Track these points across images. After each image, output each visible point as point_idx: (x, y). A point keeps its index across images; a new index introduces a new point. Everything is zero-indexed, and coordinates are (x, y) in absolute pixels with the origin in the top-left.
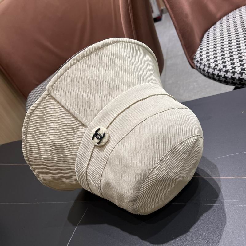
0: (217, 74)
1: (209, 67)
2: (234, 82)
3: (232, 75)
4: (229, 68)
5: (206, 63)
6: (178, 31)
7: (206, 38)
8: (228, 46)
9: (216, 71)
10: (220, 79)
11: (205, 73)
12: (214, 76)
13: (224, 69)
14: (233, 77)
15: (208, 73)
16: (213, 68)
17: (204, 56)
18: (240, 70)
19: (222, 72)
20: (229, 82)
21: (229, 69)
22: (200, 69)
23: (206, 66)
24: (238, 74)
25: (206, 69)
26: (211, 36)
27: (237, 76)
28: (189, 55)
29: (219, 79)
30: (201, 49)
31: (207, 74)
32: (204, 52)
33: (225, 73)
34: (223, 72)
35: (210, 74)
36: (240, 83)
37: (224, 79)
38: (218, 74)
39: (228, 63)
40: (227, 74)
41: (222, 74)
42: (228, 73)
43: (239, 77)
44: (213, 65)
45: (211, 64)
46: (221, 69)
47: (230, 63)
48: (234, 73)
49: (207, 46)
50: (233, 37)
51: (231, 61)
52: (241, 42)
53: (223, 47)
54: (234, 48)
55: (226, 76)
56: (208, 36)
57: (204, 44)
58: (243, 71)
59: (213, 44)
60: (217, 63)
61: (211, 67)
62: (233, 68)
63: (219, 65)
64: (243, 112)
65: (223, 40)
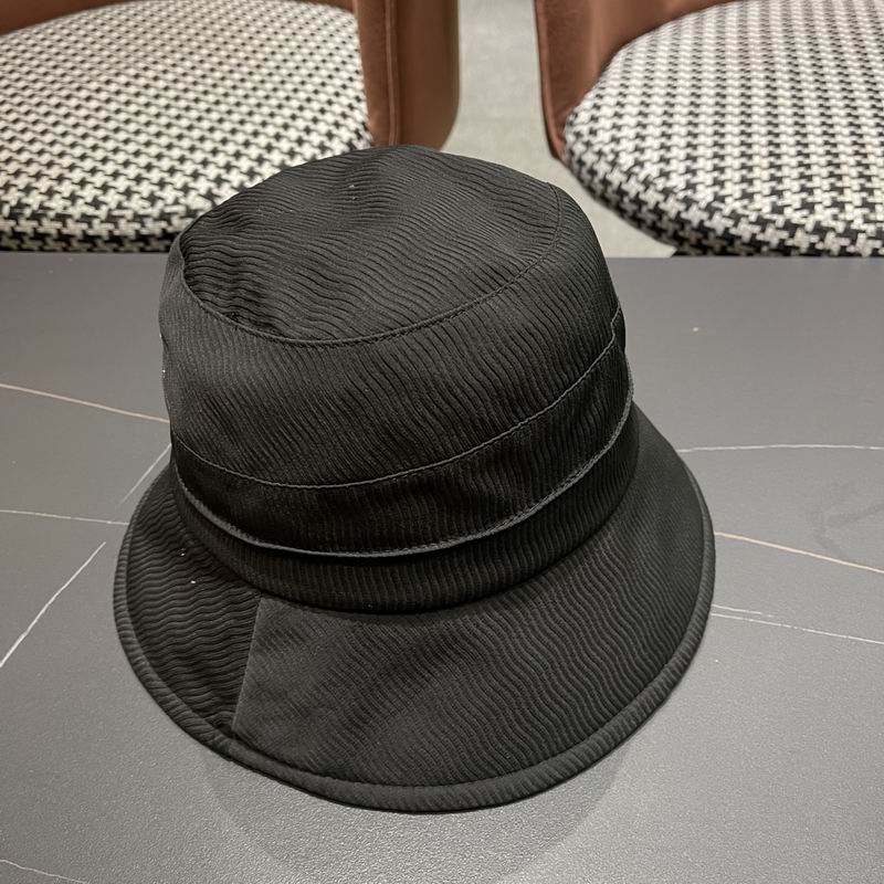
0: (633, 193)
1: (614, 164)
2: (681, 234)
3: (682, 207)
4: (677, 181)
5: (607, 149)
6: (540, 6)
7: (619, 65)
8: (685, 111)
9: (633, 181)
10: (640, 215)
11: (596, 180)
12: (622, 200)
13: (661, 183)
14: (684, 216)
15: (605, 182)
16: (625, 168)
17: (605, 123)
18: (710, 198)
19: (651, 192)
20: (665, 231)
21: (675, 187)
22: (581, 163)
23: (603, 158)
24: (700, 209)
25: (602, 168)
26: (638, 65)
27: (695, 215)
28: (554, 105)
29: (635, 213)
30: (600, 97)
31: (599, 188)
32: (607, 111)
33: (661, 198)
34: (656, 191)
35: (610, 190)
36: (699, 240)
37: (650, 217)
38: (638, 194)
39: (677, 166)
40: (665, 200)
41: (651, 197)
42: (671, 200)
43: (702, 222)
44: (626, 160)
45: (622, 155)
46: (650, 179)
47: (682, 168)
48: (688, 202)
49: (621, 94)
50: (709, 87)
51: (689, 163)
52: (729, 109)
53: (671, 111)
54: (706, 124)
55: (662, 206)
56: (627, 59)
57: (611, 82)
58: (716, 204)
59: (639, 92)
60: (642, 158)
61: (620, 165)
62: (690, 186)
63: (647, 165)
64: (696, 329)
65: (675, 87)
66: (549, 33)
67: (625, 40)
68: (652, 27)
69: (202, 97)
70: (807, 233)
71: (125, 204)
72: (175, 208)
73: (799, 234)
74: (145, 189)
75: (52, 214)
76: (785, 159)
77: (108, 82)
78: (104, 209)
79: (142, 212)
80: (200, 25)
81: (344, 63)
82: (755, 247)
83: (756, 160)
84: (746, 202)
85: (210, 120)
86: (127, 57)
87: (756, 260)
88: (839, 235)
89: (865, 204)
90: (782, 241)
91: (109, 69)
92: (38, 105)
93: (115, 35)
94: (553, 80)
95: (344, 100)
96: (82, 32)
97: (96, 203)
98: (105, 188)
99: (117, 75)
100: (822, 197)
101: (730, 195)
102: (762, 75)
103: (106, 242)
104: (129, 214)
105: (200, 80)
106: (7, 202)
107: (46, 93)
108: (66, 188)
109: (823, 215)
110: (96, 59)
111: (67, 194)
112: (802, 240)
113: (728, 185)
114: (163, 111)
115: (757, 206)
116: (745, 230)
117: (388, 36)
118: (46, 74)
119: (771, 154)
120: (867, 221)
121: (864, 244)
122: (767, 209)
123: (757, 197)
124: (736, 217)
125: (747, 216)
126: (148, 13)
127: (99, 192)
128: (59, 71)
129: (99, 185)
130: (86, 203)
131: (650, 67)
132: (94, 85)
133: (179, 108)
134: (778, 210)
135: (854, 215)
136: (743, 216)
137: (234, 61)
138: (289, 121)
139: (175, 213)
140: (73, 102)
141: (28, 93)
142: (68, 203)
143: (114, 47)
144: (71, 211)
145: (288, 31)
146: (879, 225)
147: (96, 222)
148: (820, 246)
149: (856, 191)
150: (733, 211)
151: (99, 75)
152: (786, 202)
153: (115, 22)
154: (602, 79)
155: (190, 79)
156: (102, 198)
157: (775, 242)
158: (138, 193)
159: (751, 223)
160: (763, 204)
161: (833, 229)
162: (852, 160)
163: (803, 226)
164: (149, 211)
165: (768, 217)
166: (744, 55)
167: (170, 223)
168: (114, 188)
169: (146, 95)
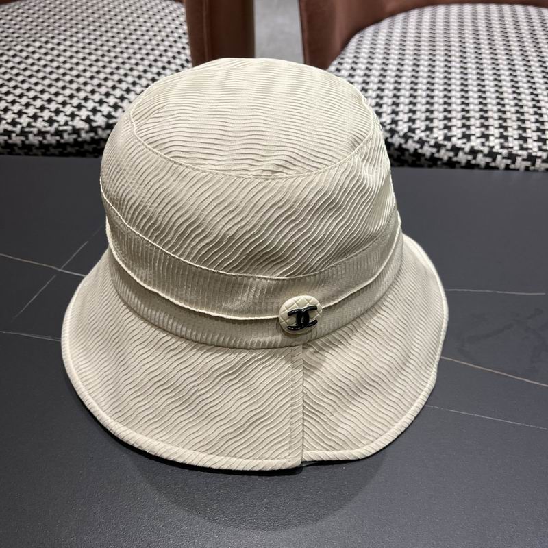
4: (386, 119)
7: (354, 44)
8: (394, 74)
14: (389, 140)
18: (406, 130)
21: (386, 122)
24: (399, 137)
26: (366, 44)
27: (396, 140)
30: (341, 64)
32: (345, 73)
36: (399, 156)
39: (387, 109)
43: (401, 145)
47: (389, 110)
48: (392, 132)
49: (354, 62)
50: (409, 60)
51: (394, 107)
52: (421, 74)
53: (385, 74)
54: (406, 83)
56: (359, 41)
57: (348, 55)
58: (410, 134)
59: (365, 61)
62: (394, 122)
65: (388, 59)
66: (309, 23)
67: (359, 28)
68: (377, 21)
69: (87, 56)
70: (465, 153)
71: (33, 124)
72: (65, 128)
73: (461, 154)
74: (46, 114)
76: (454, 107)
77: (28, 46)
78: (19, 127)
79: (43, 129)
80: (90, 11)
81: (180, 37)
82: (433, 161)
83: (436, 106)
84: (428, 133)
85: (91, 72)
86: (42, 30)
87: (434, 170)
88: (485, 156)
89: (502, 136)
90: (450, 158)
91: (29, 37)
93: (36, 16)
94: (311, 53)
95: (178, 62)
96: (15, 14)
97: (14, 123)
98: (20, 113)
99: (34, 41)
100: (475, 131)
101: (419, 128)
102: (443, 53)
103: (20, 148)
104: (35, 130)
105: (87, 46)
109: (476, 143)
110: (22, 31)
112: (462, 158)
113: (418, 122)
114: (61, 65)
115: (435, 135)
116: (427, 150)
119: (445, 103)
120: (503, 147)
121: (501, 162)
122: (441, 138)
123: (435, 130)
124: (421, 142)
125: (428, 142)
127: (16, 116)
129: (16, 111)
130: (7, 123)
131: (373, 46)
132: (19, 48)
133: (72, 63)
134: (448, 138)
135: (495, 143)
136: (427, 142)
137: (110, 34)
138: (142, 74)
139: (66, 131)
140: (5, 58)
143: (35, 24)
145: (146, 16)
146: (510, 150)
147: (14, 135)
148: (473, 162)
149: (496, 128)
150: (420, 139)
151: (22, 41)
152: (453, 133)
154: (343, 53)
155: (81, 45)
156: (18, 120)
157: (445, 158)
158: (42, 117)
160: (439, 134)
161: (481, 152)
162: (495, 108)
163: (463, 149)
164: (48, 129)
165: (441, 142)
166: (432, 40)
167: (62, 137)
168: (26, 113)
169: (52, 55)
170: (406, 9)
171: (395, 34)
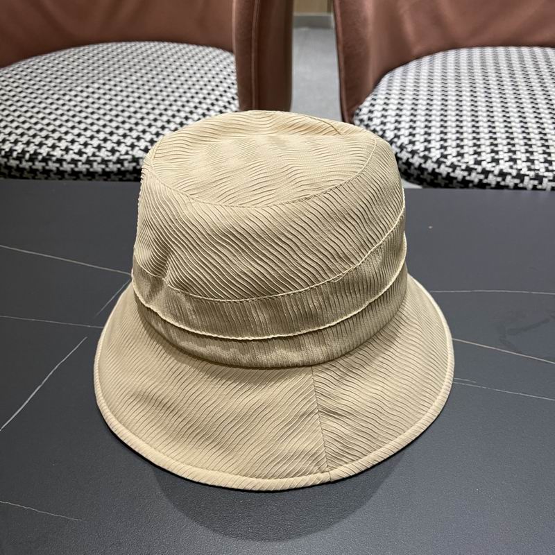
2: (422, 176)
3: (422, 161)
4: (419, 146)
5: (378, 128)
6: (340, 48)
7: (385, 83)
8: (424, 108)
9: (393, 146)
13: (410, 148)
14: (423, 166)
16: (389, 139)
17: (377, 114)
18: (439, 156)
19: (404, 152)
20: (412, 175)
21: (418, 150)
24: (433, 162)
26: (397, 83)
27: (429, 166)
28: (347, 104)
30: (375, 100)
32: (378, 107)
33: (410, 156)
34: (408, 152)
36: (432, 180)
37: (404, 167)
39: (419, 138)
40: (412, 157)
41: (404, 155)
42: (416, 157)
43: (434, 169)
44: (390, 135)
45: (387, 132)
46: (404, 145)
47: (422, 139)
48: (426, 158)
49: (386, 98)
50: (437, 95)
51: (426, 136)
52: (449, 107)
53: (416, 108)
54: (436, 115)
55: (411, 160)
56: (390, 80)
57: (380, 92)
58: (442, 159)
59: (397, 97)
60: (399, 133)
61: (386, 138)
62: (427, 149)
63: (402, 137)
64: (430, 227)
65: (418, 95)
66: (346, 63)
67: (389, 69)
68: (404, 63)
69: (142, 96)
70: (495, 176)
71: (97, 154)
72: (126, 157)
73: (491, 176)
74: (109, 145)
75: (54, 159)
76: (482, 135)
77: (87, 87)
78: (85, 156)
79: (106, 158)
80: (140, 57)
81: (225, 79)
82: (465, 183)
83: (465, 135)
84: (459, 158)
85: (147, 108)
86: (99, 73)
87: (465, 191)
88: (514, 177)
89: (528, 160)
90: (481, 180)
91: (88, 80)
92: (47, 98)
93: (91, 61)
94: (347, 89)
95: (225, 99)
96: (71, 60)
97: (80, 153)
98: (86, 145)
99: (93, 83)
100: (503, 156)
101: (450, 154)
102: (468, 90)
103: (84, 175)
104: (99, 159)
105: (141, 87)
106: (28, 152)
107: (51, 92)
108: (63, 144)
109: (504, 166)
110: (80, 74)
111: (63, 148)
112: (492, 180)
113: (449, 148)
114: (119, 103)
115: (466, 160)
116: (459, 174)
117: (253, 62)
118: (50, 82)
119: (474, 132)
121: (528, 183)
122: (471, 162)
123: (466, 155)
124: (453, 167)
125: (460, 166)
126: (110, 50)
127: (82, 147)
128: (58, 81)
129: (82, 143)
130: (75, 153)
131: (403, 84)
132: (79, 89)
133: (128, 102)
134: (478, 163)
135: (522, 166)
136: (458, 166)
138: (193, 110)
139: (126, 160)
140: (67, 98)
141: (40, 92)
142: (64, 153)
143: (91, 68)
144: (65, 157)
145: (192, 61)
146: (536, 172)
147: (80, 163)
148: (502, 183)
149: (523, 153)
150: (452, 163)
151: (82, 83)
152: (483, 158)
153: (91, 55)
154: (376, 90)
155: (135, 86)
156: (84, 150)
157: (476, 180)
158: (105, 147)
159: (462, 170)
160: (470, 159)
161: (510, 174)
162: (521, 136)
163: (493, 172)
164: (111, 158)
165: (472, 166)
166: (458, 78)
167: (123, 165)
168: (91, 144)
169: (110, 94)
170: (431, 53)
171: (423, 74)
